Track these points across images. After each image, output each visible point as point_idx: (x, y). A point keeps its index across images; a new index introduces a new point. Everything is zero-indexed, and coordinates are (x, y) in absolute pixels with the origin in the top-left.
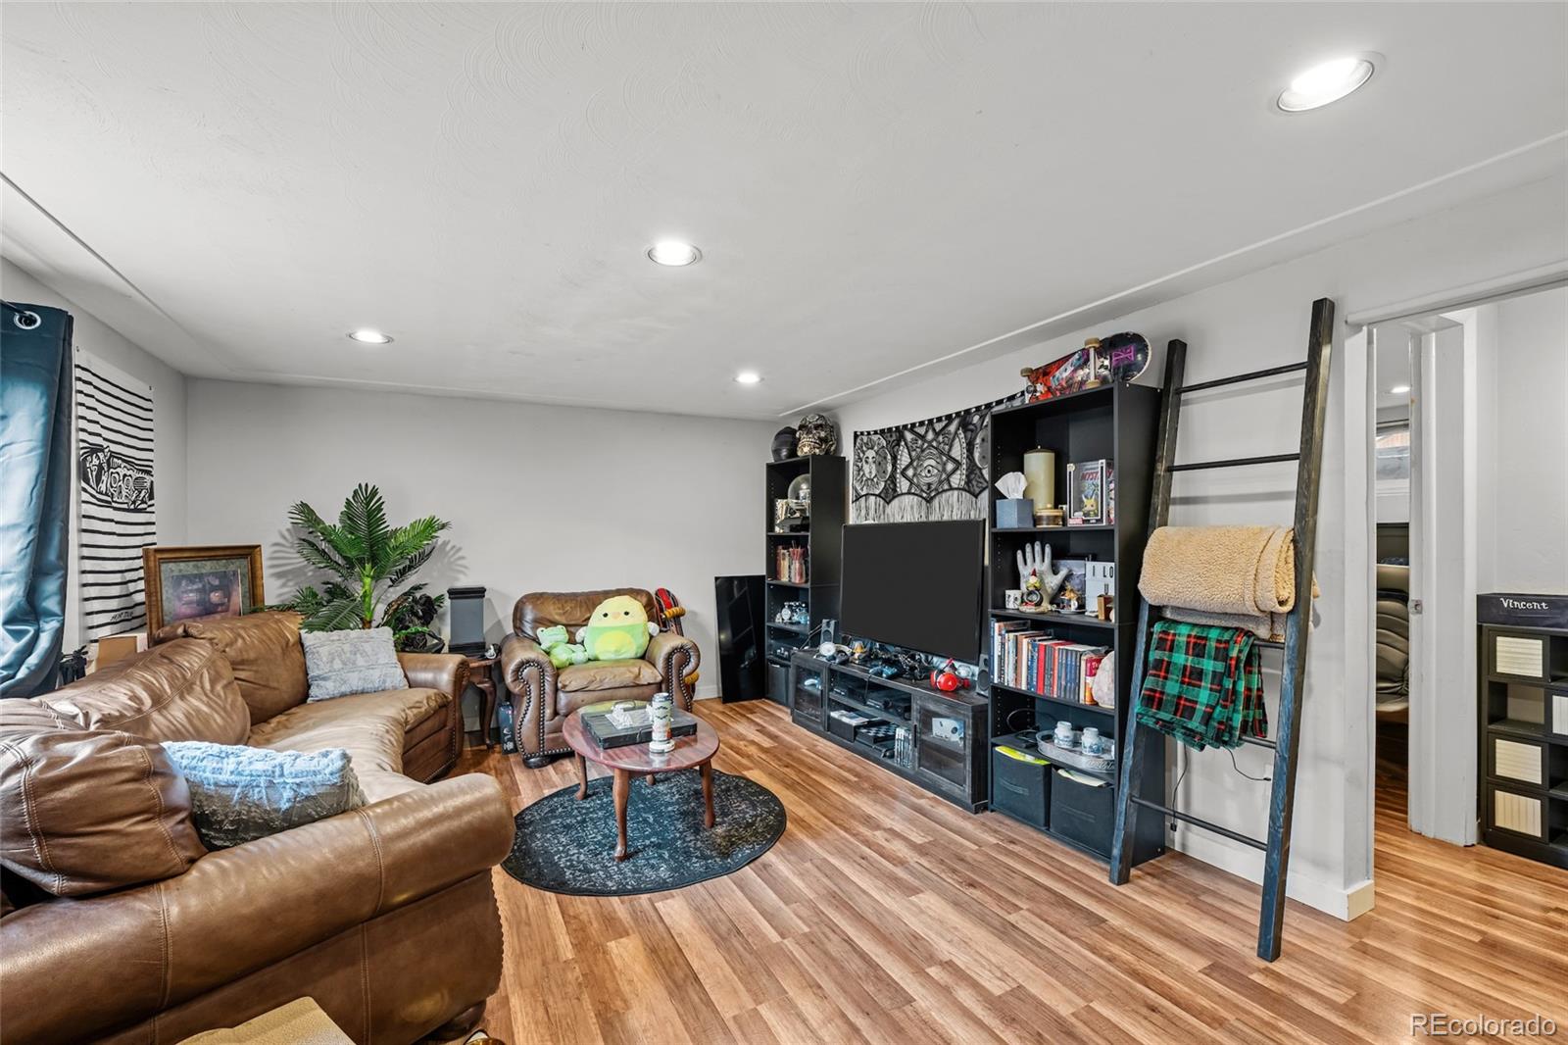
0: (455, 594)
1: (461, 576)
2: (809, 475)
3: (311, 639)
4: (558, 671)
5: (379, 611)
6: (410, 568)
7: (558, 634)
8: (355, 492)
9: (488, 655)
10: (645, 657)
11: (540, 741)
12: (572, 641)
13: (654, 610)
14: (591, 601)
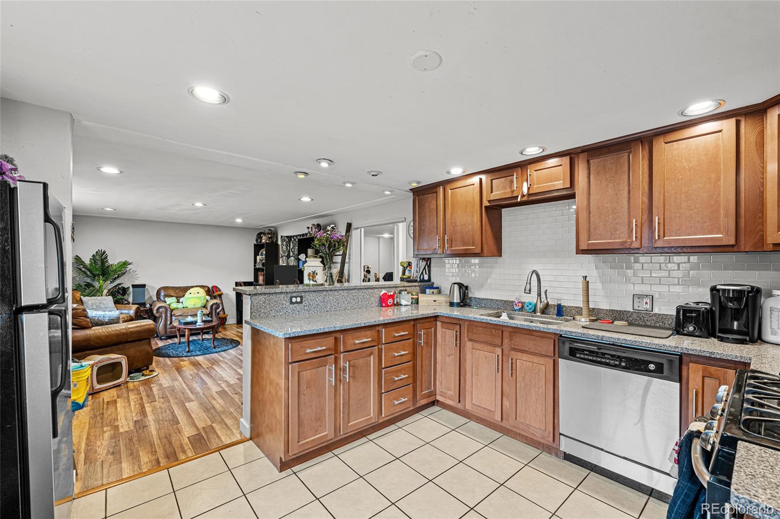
0: (134, 286)
1: (136, 281)
2: (264, 249)
3: (84, 299)
4: (172, 311)
5: (105, 292)
6: (118, 277)
7: (174, 299)
8: (97, 252)
9: (147, 306)
10: (205, 307)
11: (166, 331)
12: (178, 302)
13: (210, 293)
14: (185, 289)
